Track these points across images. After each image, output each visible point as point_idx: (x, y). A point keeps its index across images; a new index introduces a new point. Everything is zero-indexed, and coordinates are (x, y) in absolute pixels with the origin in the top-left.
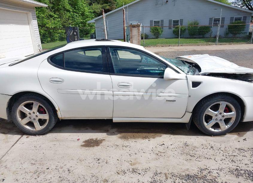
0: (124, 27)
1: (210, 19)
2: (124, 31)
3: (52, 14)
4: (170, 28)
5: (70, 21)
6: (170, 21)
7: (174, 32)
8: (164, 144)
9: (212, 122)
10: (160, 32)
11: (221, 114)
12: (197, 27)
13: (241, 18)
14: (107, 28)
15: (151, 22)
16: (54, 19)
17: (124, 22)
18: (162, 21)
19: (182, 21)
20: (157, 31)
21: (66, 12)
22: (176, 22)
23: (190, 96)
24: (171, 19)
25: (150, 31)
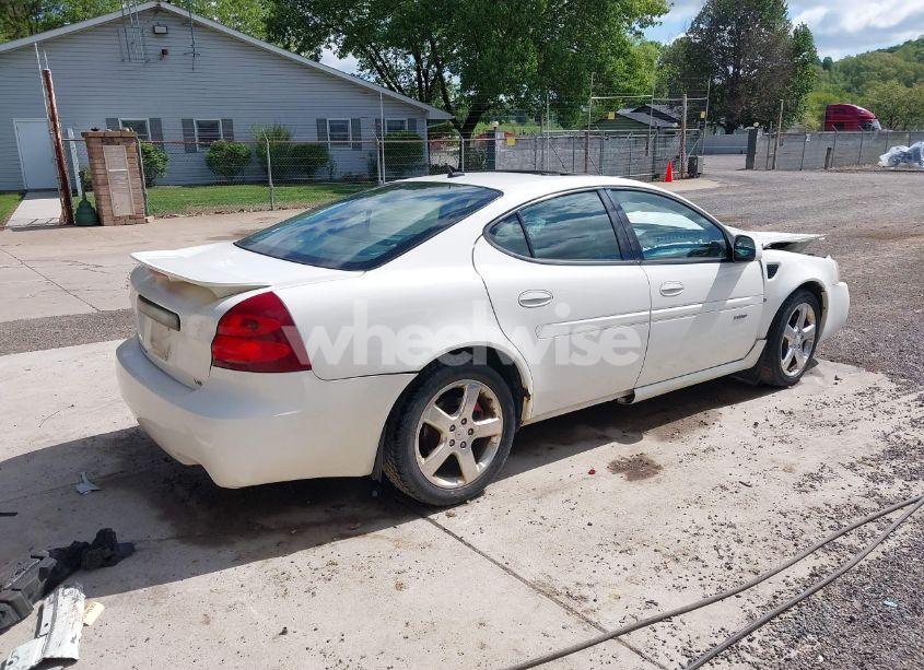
1: (318, 121)
4: (190, 149)
6: (187, 123)
7: (210, 162)
12: (287, 146)
13: (402, 122)
19: (228, 124)
22: (209, 128)
24: (188, 116)
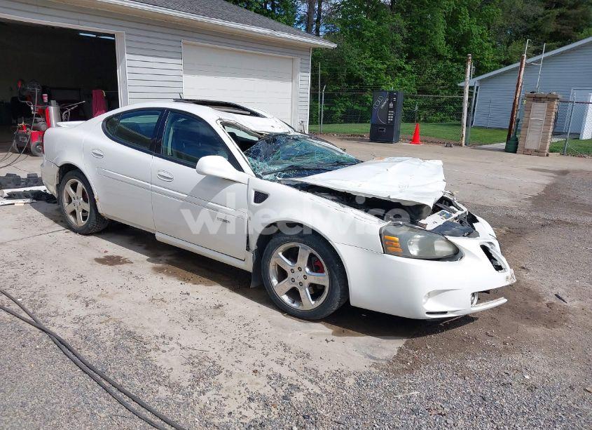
0: (515, 100)
2: (513, 109)
3: (401, 63)
11: (300, 269)
17: (518, 86)
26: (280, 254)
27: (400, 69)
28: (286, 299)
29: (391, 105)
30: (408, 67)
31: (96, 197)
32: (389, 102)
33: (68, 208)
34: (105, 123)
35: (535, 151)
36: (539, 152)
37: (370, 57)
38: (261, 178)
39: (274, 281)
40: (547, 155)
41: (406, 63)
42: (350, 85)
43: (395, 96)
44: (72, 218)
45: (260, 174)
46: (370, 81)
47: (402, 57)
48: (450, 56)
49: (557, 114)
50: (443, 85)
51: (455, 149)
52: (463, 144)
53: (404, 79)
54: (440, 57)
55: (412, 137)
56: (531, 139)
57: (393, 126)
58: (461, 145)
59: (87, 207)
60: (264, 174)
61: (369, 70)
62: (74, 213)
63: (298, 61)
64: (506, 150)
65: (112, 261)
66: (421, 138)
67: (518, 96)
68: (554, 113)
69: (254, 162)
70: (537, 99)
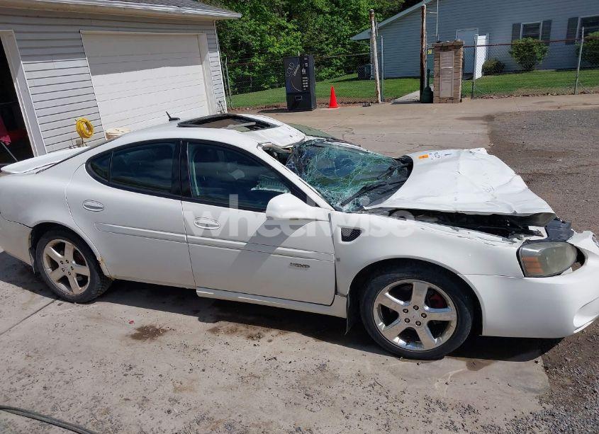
0: (422, 51)
2: (422, 60)
3: (283, 22)
5: (324, 36)
8: (275, 358)
9: (400, 325)
10: (538, 55)
11: (416, 308)
14: (379, 54)
15: (516, 27)
16: (288, 34)
17: (422, 37)
18: (548, 24)
20: (531, 50)
21: (315, 14)
23: (338, 260)
25: (511, 53)
26: (387, 294)
27: (282, 28)
28: (399, 342)
29: (304, 71)
30: (290, 26)
31: (99, 258)
32: (301, 68)
33: (53, 276)
34: (89, 166)
35: (450, 98)
36: (452, 100)
37: (251, 19)
38: (341, 210)
39: (381, 325)
40: (461, 101)
41: (288, 21)
42: (237, 50)
43: (307, 61)
44: (62, 287)
45: (338, 205)
46: (255, 44)
47: (283, 16)
48: (327, 9)
49: (463, 60)
50: (327, 39)
51: (373, 107)
52: (380, 101)
53: (289, 38)
54: (320, 12)
55: (328, 100)
56: (444, 87)
57: (309, 93)
58: (377, 102)
59: (85, 271)
60: (343, 205)
61: (253, 33)
62: (64, 280)
63: (204, 37)
64: (422, 101)
65: (147, 333)
66: (337, 99)
67: (424, 47)
68: (461, 60)
69: (325, 192)
70: (445, 48)
